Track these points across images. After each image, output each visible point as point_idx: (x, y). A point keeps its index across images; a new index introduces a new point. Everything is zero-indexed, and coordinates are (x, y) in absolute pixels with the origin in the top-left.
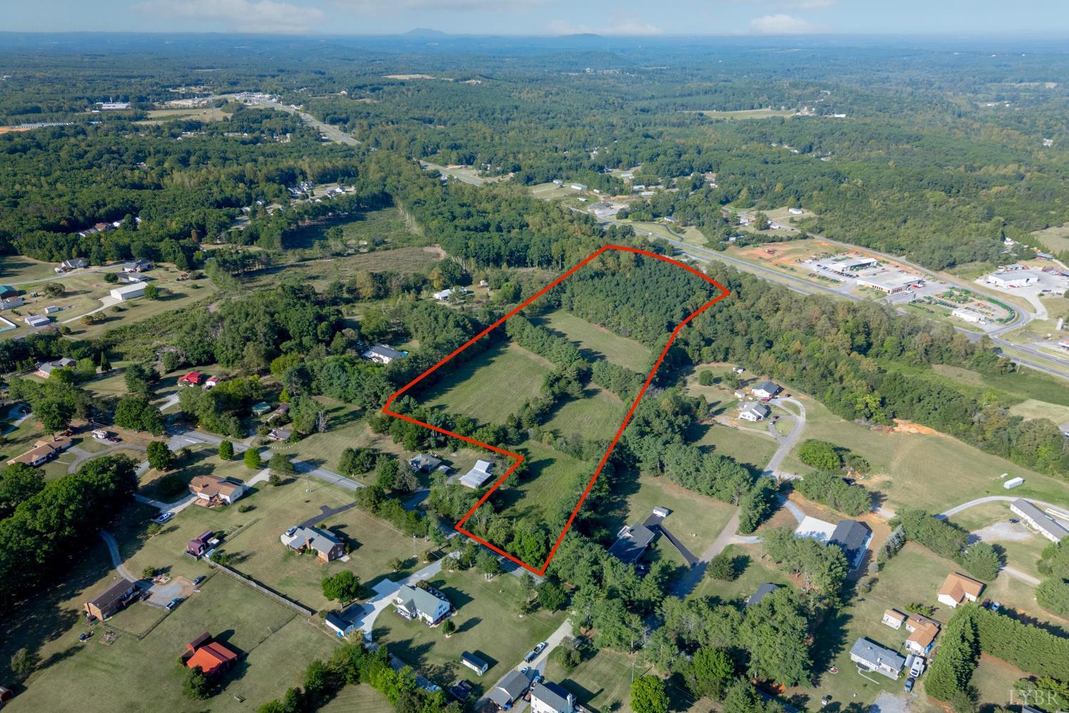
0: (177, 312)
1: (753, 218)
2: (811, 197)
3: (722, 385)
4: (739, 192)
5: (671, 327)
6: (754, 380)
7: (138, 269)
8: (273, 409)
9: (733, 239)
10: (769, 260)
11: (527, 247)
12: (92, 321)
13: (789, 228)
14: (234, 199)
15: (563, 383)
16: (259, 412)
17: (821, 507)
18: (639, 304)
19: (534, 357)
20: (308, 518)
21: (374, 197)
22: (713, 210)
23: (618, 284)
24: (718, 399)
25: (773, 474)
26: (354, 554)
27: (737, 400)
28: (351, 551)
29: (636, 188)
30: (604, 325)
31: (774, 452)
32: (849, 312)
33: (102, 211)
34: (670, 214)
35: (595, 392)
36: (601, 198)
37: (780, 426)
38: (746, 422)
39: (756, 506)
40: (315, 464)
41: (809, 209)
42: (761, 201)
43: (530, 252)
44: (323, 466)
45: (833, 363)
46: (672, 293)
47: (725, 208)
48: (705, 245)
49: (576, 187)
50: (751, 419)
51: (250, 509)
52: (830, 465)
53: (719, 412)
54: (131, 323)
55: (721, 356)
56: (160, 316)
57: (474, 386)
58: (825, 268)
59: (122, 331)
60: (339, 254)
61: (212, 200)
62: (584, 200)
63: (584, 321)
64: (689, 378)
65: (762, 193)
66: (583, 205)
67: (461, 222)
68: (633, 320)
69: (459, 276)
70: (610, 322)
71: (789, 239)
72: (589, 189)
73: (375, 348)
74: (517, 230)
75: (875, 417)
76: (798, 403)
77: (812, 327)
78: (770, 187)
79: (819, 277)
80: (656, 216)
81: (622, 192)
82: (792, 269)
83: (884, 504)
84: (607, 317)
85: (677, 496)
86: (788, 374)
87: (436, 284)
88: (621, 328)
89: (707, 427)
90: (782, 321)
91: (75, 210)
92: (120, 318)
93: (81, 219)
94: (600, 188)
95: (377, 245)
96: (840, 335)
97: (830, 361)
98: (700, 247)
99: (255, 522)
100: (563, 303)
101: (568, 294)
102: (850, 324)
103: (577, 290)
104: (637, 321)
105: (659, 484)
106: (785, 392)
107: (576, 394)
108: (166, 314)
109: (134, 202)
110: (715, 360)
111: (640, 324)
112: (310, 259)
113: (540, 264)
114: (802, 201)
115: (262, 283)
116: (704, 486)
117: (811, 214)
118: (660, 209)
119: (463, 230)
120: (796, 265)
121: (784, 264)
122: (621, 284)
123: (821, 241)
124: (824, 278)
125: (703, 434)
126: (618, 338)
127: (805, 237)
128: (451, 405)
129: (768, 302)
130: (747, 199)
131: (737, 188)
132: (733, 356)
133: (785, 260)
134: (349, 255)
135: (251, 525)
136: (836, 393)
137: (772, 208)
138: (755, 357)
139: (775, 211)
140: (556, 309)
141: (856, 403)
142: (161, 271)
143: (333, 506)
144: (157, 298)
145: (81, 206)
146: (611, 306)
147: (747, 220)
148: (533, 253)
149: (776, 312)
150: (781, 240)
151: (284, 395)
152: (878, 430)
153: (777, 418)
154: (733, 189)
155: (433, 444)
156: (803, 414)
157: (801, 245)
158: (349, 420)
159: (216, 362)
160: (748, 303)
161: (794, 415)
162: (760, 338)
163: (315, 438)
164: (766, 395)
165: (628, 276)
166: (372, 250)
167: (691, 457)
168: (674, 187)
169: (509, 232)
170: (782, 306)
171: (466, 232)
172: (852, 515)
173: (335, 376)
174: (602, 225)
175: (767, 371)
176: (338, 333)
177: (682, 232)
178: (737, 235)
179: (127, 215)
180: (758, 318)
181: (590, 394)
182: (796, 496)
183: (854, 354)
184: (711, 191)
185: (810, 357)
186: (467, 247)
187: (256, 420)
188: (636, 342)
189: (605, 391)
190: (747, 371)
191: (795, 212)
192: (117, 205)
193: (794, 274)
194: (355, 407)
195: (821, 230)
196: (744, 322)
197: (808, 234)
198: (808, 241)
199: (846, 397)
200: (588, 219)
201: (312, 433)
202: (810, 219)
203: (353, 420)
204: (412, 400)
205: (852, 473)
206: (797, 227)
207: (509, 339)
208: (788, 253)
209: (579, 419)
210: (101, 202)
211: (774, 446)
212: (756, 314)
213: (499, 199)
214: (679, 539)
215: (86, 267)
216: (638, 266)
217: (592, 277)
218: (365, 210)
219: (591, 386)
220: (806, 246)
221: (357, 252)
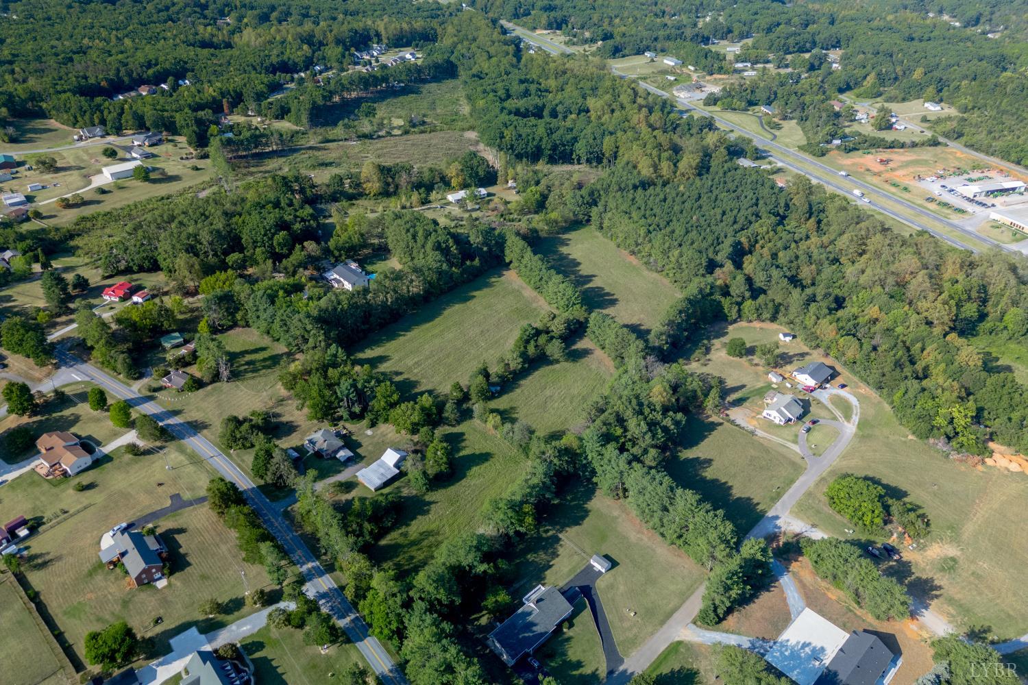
0: (162, 198)
1: (875, 113)
2: (958, 88)
3: (756, 359)
4: (865, 77)
5: (712, 266)
6: (803, 355)
7: (147, 143)
8: (186, 342)
9: (837, 142)
10: (878, 174)
11: (575, 139)
12: (67, 205)
13: (918, 129)
14: (291, 62)
15: (542, 339)
16: (167, 345)
17: (834, 594)
18: (679, 231)
19: (529, 292)
20: (150, 511)
21: (437, 66)
22: (823, 101)
23: (665, 200)
24: (744, 381)
25: (778, 522)
26: (177, 578)
27: (769, 386)
28: (171, 573)
29: (739, 65)
30: (633, 253)
31: (792, 482)
32: (962, 267)
33: (150, 72)
34: (769, 104)
35: (585, 353)
36: (695, 76)
37: (816, 436)
38: (770, 425)
39: (727, 589)
40: (196, 427)
41: (952, 104)
42: (891, 90)
43: (577, 145)
44: (205, 431)
45: (919, 345)
46: (729, 218)
47: (842, 97)
48: (801, 148)
49: (669, 62)
50: (777, 421)
51: (90, 486)
52: (867, 519)
53: (739, 402)
54: (108, 209)
55: (766, 315)
56: (141, 202)
57: (436, 331)
58: (952, 190)
59: (94, 218)
60: (365, 136)
61: (267, 63)
62: (672, 78)
63: (612, 245)
64: (717, 343)
65: (896, 79)
66: (671, 84)
67: (511, 104)
68: (666, 253)
69: (481, 173)
70: (640, 252)
71: (914, 145)
72: (684, 64)
73: (340, 267)
74: (573, 116)
75: (961, 439)
76: (853, 400)
77: (902, 285)
78: (908, 72)
79: (939, 204)
80: (751, 103)
81: (721, 70)
82: (906, 189)
83: (934, 603)
84: (637, 245)
85: (633, 536)
86: (850, 354)
87: (454, 183)
88: (652, 260)
89: (713, 427)
90: (863, 272)
91: (123, 70)
92: (98, 202)
93: (126, 79)
94: (696, 64)
95: (414, 126)
96: (938, 304)
97: (914, 342)
98: (794, 150)
99: (85, 508)
100: (593, 219)
101: (601, 208)
102: (959, 287)
103: (612, 204)
104: (670, 254)
105: (616, 513)
106: (840, 380)
107: (556, 356)
108: (149, 201)
109: (186, 63)
110: (759, 318)
111: (673, 259)
112: (334, 141)
113: (589, 161)
114: (945, 93)
115: (268, 168)
116: (670, 532)
117: (952, 111)
118: (761, 95)
119: (510, 113)
120: (913, 184)
121: (897, 180)
122: (669, 200)
123: (957, 151)
124: (946, 205)
125: (703, 438)
126: (646, 273)
127: (935, 143)
128: (396, 357)
129: (852, 241)
130: (873, 86)
131: (864, 72)
132: (785, 315)
133: (902, 176)
134: (379, 137)
135: (79, 512)
136: (911, 394)
137: (904, 100)
138: (812, 321)
139: (907, 104)
140: (584, 226)
141: (937, 414)
142: (169, 146)
143: (187, 496)
144: (146, 179)
145: (131, 66)
146: (642, 232)
147: (865, 113)
148: (581, 148)
149: (861, 255)
150: (903, 146)
151: (203, 326)
152: (961, 461)
153: (814, 422)
154: (859, 72)
155: (346, 415)
156: (856, 419)
157: (927, 154)
158: (264, 367)
159: (162, 270)
160: (825, 239)
161: (842, 419)
162: (826, 295)
163: (214, 389)
164: (811, 382)
165: (681, 188)
166: (406, 132)
167: (660, 489)
168: (787, 66)
169: (565, 117)
170: (871, 248)
171: (512, 117)
172: (878, 617)
173: (261, 308)
174: (681, 112)
175: (824, 344)
176: (298, 247)
177: (778, 127)
178: (844, 137)
179: (170, 78)
180: (836, 261)
181: (576, 356)
182: (802, 567)
183: (953, 336)
184: (830, 73)
185: (889, 331)
186: (502, 137)
187: (161, 355)
188: (666, 281)
189: (598, 353)
190: (798, 339)
191: (932, 108)
192: (167, 66)
193: (906, 195)
194: (281, 348)
195: (960, 135)
196: (813, 267)
197: (941, 139)
198: (939, 149)
199: (925, 403)
200: (667, 106)
201: (213, 382)
202: (949, 118)
203: (269, 367)
204: (340, 350)
205: (901, 536)
206: (928, 128)
207: (507, 266)
208: (907, 164)
209: (548, 393)
210: (153, 62)
211: (797, 469)
212: (832, 256)
213: (568, 75)
214: (609, 617)
215: (102, 137)
216: (700, 175)
217: (635, 187)
218: (424, 81)
219: (581, 345)
220: (935, 155)
221: (389, 134)
